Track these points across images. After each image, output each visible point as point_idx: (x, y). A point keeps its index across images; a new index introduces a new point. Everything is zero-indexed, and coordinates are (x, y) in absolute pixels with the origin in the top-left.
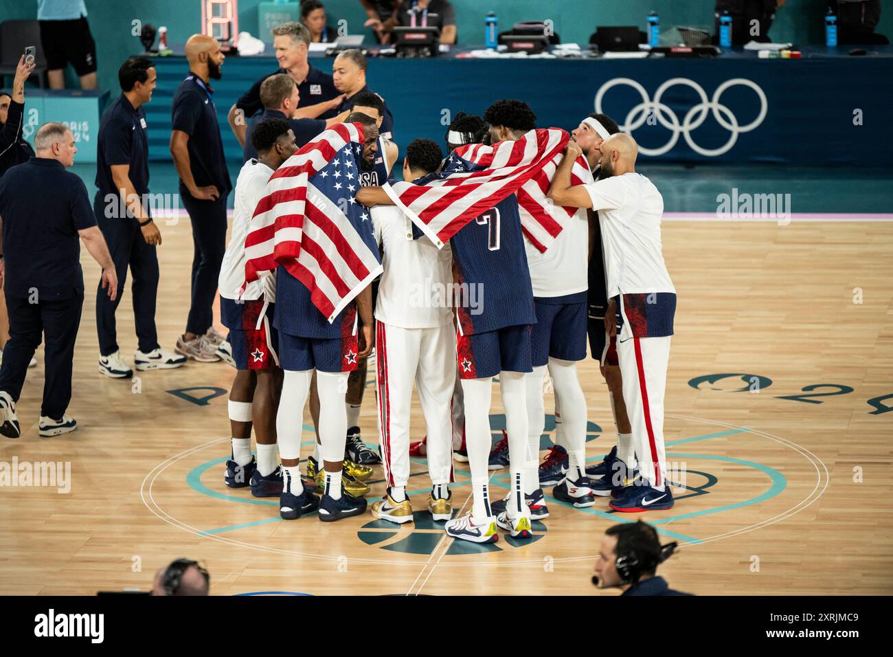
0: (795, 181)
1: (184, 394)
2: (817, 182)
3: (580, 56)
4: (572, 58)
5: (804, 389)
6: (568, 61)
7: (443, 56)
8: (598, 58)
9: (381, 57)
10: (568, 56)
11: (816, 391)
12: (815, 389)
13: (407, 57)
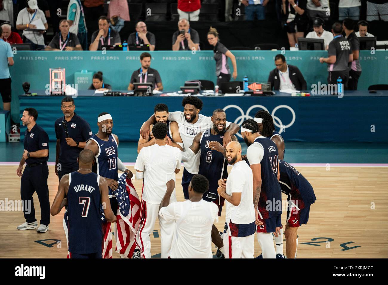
0: (307, 150)
1: (42, 242)
2: (317, 150)
3: (214, 95)
4: (210, 96)
5: (312, 240)
6: (209, 97)
7: (154, 95)
8: (222, 96)
9: (128, 96)
10: (209, 95)
11: (317, 241)
12: (317, 240)
13: (139, 96)
